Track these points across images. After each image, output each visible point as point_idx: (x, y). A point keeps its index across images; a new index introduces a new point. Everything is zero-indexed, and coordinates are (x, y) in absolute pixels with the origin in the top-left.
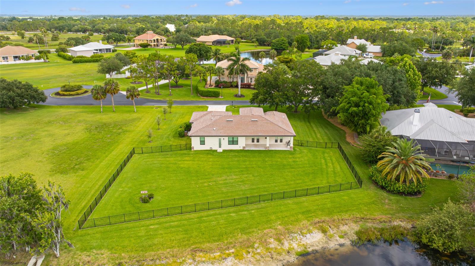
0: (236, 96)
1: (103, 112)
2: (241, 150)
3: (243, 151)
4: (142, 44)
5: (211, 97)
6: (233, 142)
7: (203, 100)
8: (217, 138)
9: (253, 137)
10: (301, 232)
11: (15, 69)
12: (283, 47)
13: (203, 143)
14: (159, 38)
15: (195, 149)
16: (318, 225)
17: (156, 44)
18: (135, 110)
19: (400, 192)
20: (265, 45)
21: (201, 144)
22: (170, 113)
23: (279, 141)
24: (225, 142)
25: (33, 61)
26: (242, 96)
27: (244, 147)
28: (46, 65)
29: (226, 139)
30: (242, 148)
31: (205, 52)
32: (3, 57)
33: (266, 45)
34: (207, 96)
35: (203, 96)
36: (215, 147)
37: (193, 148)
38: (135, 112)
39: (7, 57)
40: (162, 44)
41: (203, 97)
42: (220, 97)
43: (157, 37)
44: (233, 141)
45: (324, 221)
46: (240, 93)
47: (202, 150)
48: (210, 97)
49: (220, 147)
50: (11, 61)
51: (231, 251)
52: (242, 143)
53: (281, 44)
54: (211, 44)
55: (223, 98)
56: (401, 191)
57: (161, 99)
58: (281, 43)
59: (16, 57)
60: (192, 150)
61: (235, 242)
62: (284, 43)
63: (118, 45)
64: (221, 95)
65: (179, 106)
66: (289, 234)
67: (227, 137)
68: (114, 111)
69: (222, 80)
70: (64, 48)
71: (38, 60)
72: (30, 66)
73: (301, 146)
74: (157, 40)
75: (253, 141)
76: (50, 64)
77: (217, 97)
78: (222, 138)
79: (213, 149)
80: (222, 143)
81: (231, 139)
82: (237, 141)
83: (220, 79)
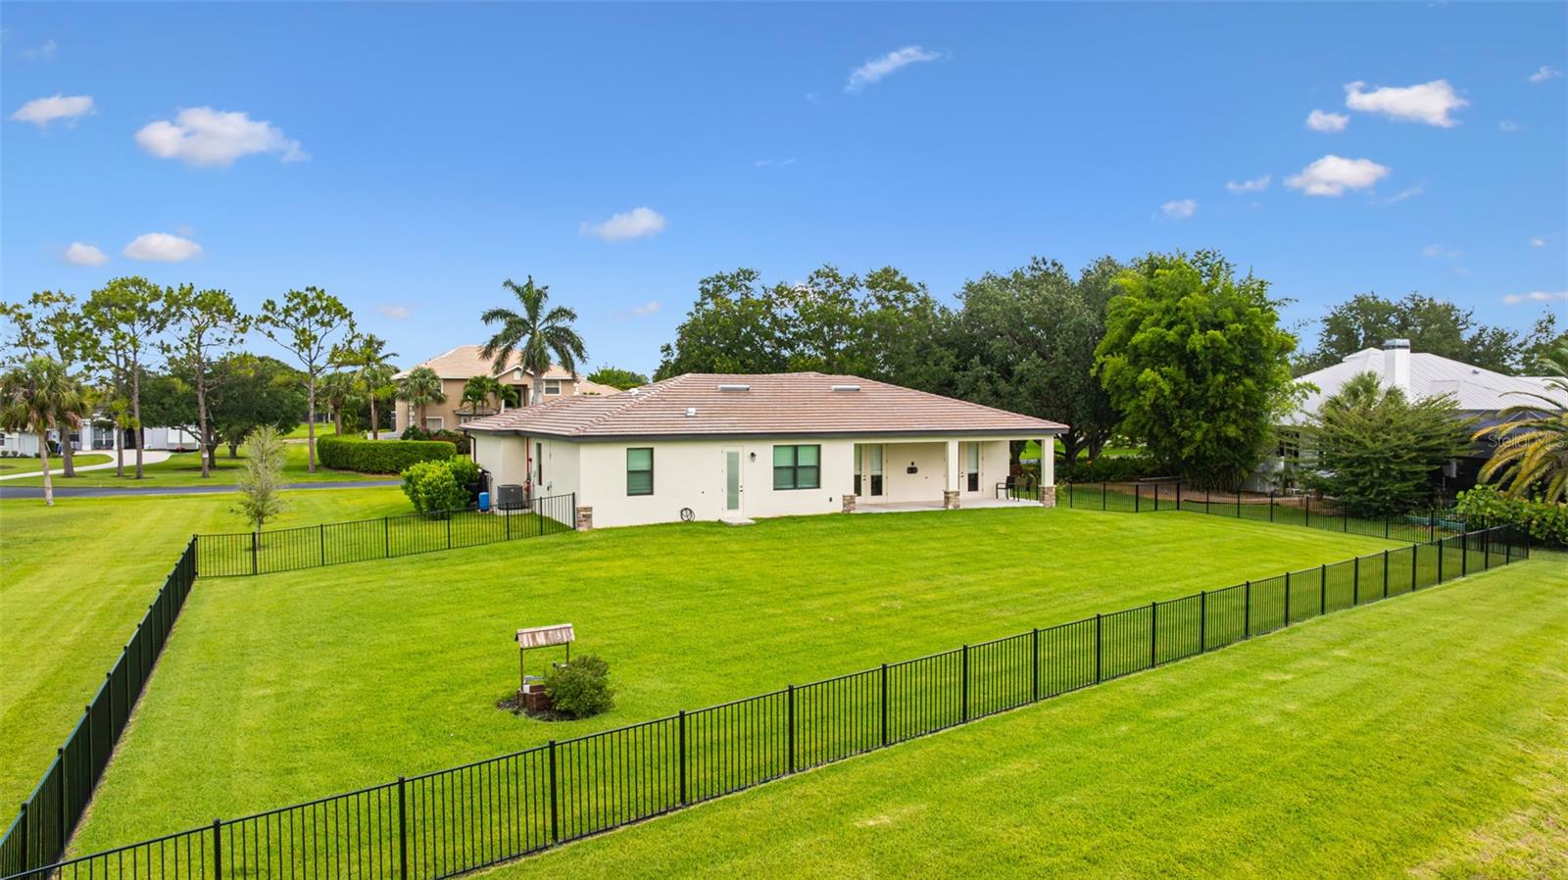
2: (832, 516)
3: (845, 520)
6: (798, 473)
18: (50, 498)
21: (630, 493)
27: (847, 501)
30: (838, 508)
37: (589, 517)
38: (48, 505)
44: (797, 465)
49: (733, 502)
60: (581, 528)
67: (771, 446)
78: (744, 451)
79: (698, 518)
80: (743, 480)
81: (787, 460)
82: (818, 468)
83: (424, 421)
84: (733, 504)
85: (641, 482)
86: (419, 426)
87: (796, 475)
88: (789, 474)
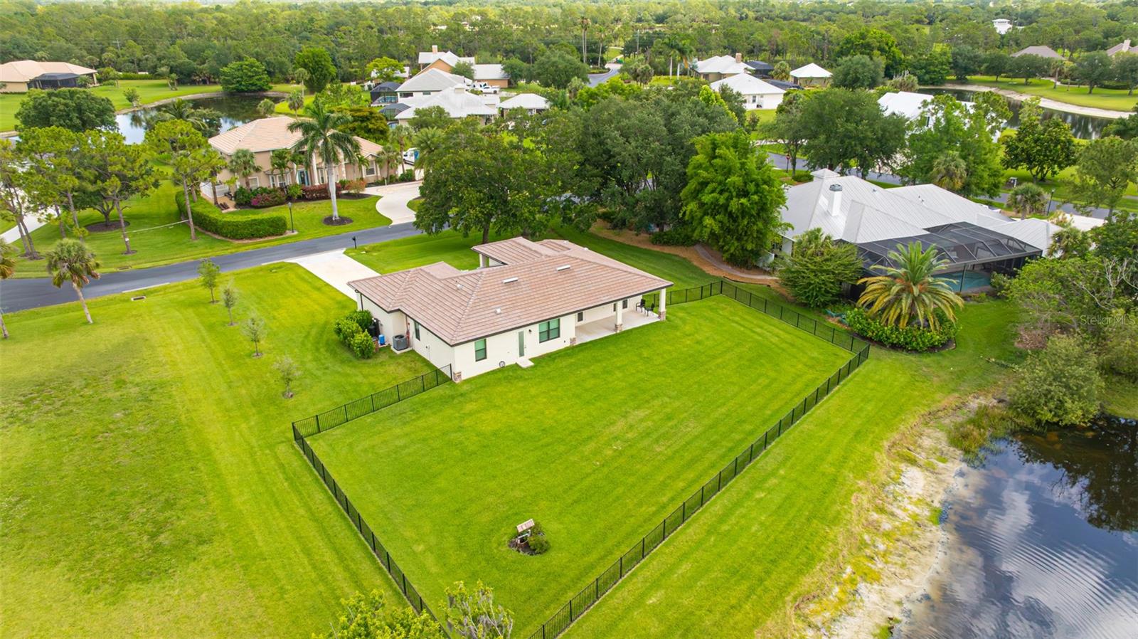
0: (329, 221)
2: (567, 349)
8: (515, 334)
12: (258, 82)
15: (464, 377)
18: (89, 316)
21: (477, 360)
22: (213, 302)
24: (532, 337)
26: (343, 221)
27: (573, 340)
29: (536, 329)
30: (568, 344)
31: (96, 115)
33: (199, 82)
34: (252, 236)
35: (237, 239)
36: (512, 357)
37: (458, 377)
38: (88, 323)
41: (240, 242)
42: (289, 233)
44: (549, 331)
45: (894, 443)
46: (336, 214)
47: (483, 376)
48: (261, 237)
52: (569, 331)
53: (251, 77)
54: (24, 89)
55: (296, 233)
57: (114, 270)
58: (249, 74)
60: (456, 382)
62: (257, 73)
64: (289, 226)
67: (538, 325)
68: (6, 337)
69: (253, 186)
77: (282, 235)
78: (526, 330)
79: (507, 364)
80: (526, 342)
81: (545, 328)
82: (559, 328)
83: (248, 184)
84: (522, 354)
85: (482, 354)
86: (245, 186)
87: (550, 333)
88: (546, 334)
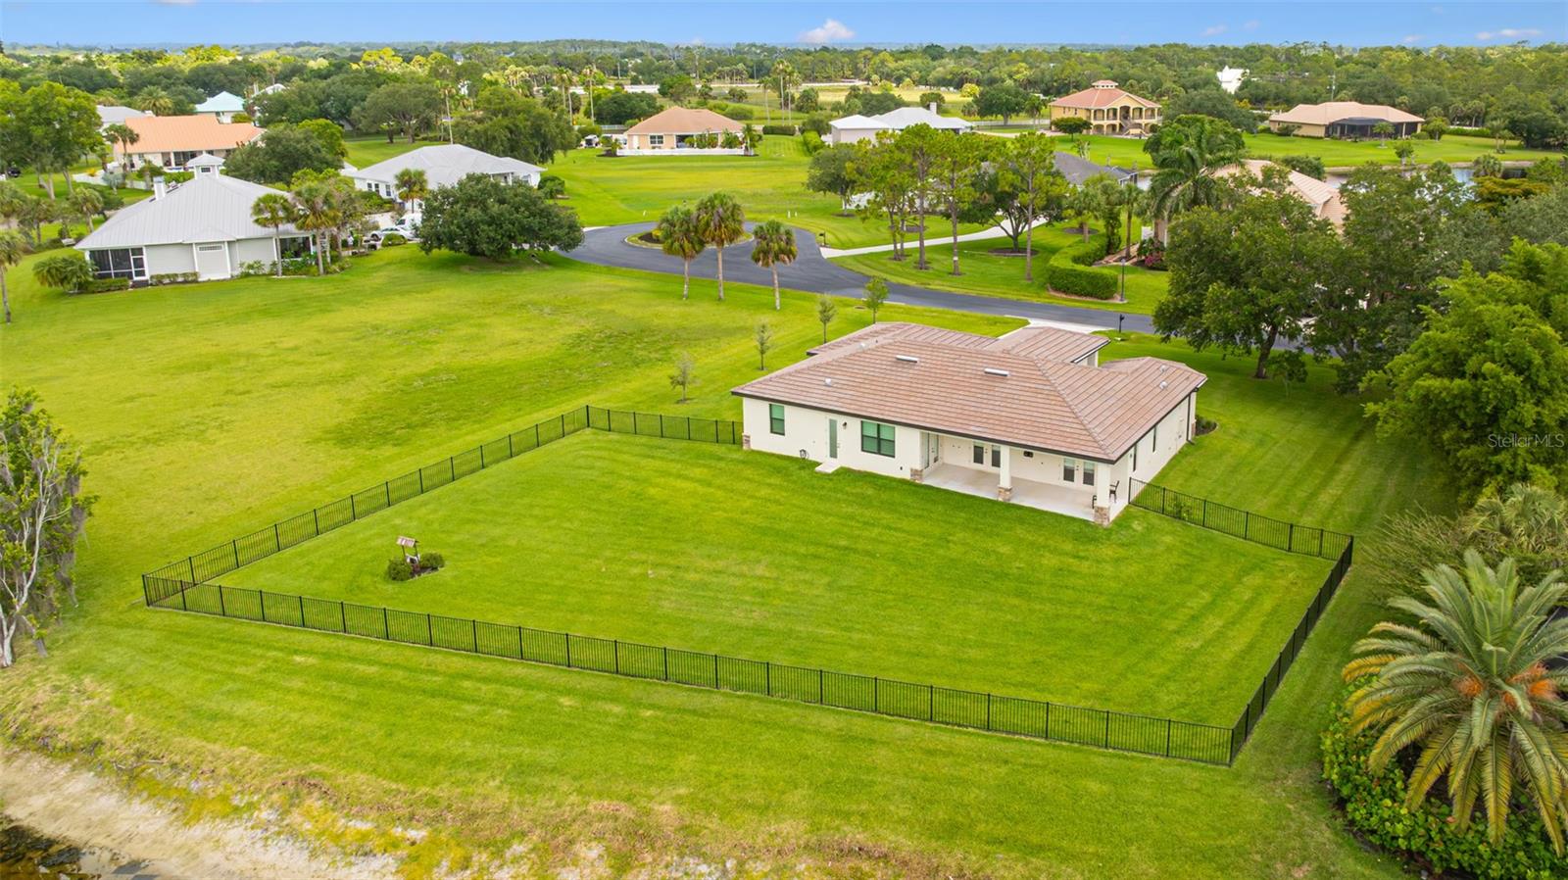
1: (687, 298)
2: (903, 482)
3: (911, 487)
4: (1062, 120)
5: (1081, 295)
6: (879, 444)
7: (1042, 301)
8: (824, 419)
9: (979, 443)
10: (741, 863)
11: (647, 169)
13: (777, 426)
14: (1132, 105)
15: (754, 446)
16: (853, 862)
17: (1117, 122)
18: (778, 302)
19: (1398, 851)
20: (1547, 147)
21: (772, 432)
23: (1079, 476)
24: (850, 437)
25: (718, 151)
27: (916, 473)
28: (749, 163)
29: (855, 427)
30: (907, 475)
32: (652, 137)
35: (1055, 290)
36: (819, 453)
37: (748, 442)
38: (775, 308)
39: (661, 137)
40: (1139, 126)
41: (1055, 294)
42: (1116, 300)
43: (1124, 100)
44: (879, 439)
45: (886, 856)
47: (773, 455)
48: (1077, 294)
49: (834, 454)
50: (668, 149)
51: (412, 834)
52: (907, 457)
54: (1321, 132)
55: (1124, 301)
56: (1402, 843)
59: (681, 139)
60: (745, 447)
61: (449, 806)
63: (1010, 122)
64: (1118, 292)
65: (934, 309)
66: (682, 856)
67: (858, 421)
68: (720, 299)
70: (822, 121)
71: (731, 147)
72: (695, 164)
73: (1178, 516)
74: (1126, 109)
75: (978, 459)
76: (759, 163)
77: (1106, 298)
78: (840, 420)
79: (809, 457)
80: (840, 440)
81: (871, 431)
82: (893, 441)
87: (881, 444)
88: (872, 442)
